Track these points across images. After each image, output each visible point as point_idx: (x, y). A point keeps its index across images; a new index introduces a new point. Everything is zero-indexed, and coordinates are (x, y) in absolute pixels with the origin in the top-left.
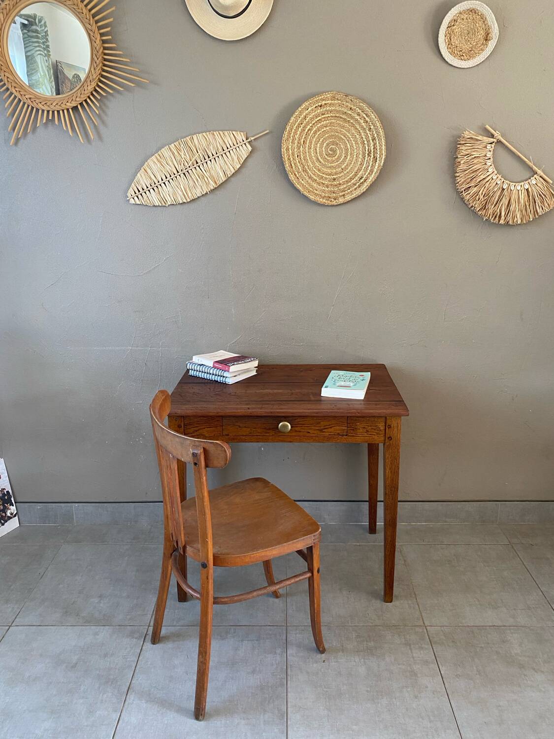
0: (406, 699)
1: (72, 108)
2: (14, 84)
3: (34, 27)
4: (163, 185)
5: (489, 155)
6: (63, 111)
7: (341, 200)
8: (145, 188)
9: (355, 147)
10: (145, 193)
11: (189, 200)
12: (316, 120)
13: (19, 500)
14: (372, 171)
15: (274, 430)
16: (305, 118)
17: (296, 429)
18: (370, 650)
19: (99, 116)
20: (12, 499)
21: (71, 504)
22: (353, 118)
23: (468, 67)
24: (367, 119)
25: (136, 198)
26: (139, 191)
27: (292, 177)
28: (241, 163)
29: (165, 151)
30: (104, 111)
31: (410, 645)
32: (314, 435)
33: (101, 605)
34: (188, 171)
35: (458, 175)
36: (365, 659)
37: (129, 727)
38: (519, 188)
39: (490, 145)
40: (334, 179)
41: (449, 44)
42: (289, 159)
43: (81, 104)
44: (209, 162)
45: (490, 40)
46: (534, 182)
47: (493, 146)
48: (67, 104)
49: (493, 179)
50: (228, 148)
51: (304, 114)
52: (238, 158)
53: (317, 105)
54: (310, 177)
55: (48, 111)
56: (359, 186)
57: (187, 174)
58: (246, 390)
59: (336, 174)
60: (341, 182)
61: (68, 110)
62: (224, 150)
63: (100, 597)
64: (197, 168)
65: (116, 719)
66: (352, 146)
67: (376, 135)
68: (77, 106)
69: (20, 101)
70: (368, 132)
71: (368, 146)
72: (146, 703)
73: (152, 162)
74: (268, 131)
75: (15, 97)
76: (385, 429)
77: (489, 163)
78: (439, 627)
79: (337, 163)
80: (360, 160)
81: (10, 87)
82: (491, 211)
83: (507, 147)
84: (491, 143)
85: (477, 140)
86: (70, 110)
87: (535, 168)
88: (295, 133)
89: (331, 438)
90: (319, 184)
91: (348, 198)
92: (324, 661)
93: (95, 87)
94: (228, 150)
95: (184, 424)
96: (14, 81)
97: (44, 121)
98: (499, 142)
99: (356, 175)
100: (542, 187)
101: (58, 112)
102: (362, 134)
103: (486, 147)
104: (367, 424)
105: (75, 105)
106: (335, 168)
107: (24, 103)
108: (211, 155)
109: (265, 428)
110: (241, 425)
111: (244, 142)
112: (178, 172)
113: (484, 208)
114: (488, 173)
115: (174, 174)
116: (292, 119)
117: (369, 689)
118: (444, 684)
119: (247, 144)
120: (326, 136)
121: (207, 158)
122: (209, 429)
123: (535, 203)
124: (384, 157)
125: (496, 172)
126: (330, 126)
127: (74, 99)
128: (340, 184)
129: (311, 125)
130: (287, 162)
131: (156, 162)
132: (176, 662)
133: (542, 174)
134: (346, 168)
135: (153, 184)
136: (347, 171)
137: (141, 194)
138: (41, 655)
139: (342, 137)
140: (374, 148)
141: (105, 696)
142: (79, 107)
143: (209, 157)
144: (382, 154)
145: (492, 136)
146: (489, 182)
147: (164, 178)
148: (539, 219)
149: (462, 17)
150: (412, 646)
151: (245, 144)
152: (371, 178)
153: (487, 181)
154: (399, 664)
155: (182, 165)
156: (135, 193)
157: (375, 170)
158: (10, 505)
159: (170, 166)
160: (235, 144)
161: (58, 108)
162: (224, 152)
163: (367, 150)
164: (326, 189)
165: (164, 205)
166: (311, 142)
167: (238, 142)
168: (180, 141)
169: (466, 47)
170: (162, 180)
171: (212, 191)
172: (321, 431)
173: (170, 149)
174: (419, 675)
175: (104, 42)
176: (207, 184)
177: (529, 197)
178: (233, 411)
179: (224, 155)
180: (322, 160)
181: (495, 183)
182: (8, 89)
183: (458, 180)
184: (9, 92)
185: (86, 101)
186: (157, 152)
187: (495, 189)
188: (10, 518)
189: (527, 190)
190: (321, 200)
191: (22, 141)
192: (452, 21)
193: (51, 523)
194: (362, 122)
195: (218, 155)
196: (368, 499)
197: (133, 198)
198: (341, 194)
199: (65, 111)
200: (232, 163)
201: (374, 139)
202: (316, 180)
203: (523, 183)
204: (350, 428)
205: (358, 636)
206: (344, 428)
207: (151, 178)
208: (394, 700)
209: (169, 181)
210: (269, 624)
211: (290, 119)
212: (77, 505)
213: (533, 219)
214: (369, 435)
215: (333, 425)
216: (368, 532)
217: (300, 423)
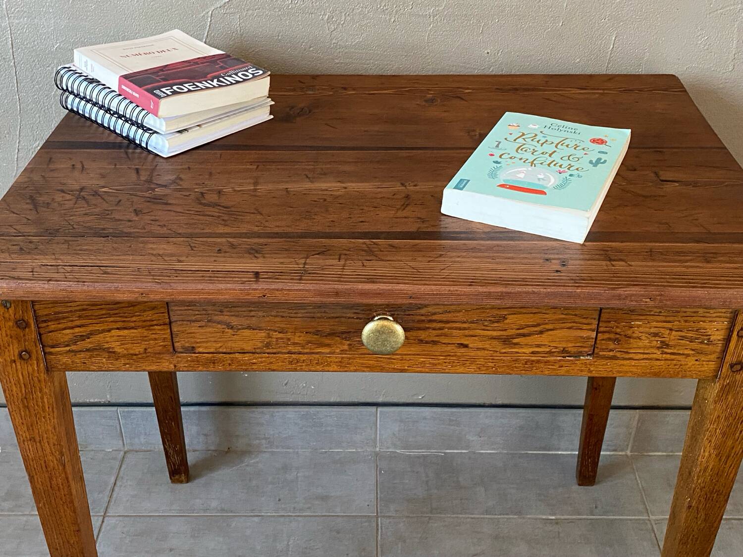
15: (345, 339)
17: (423, 335)
32: (479, 353)
58: (256, 183)
76: (728, 340)
89: (538, 362)
95: (36, 317)
104: (669, 325)
109: (317, 333)
110: (234, 321)
122: (122, 333)
172: (507, 341)
178: (200, 286)
204: (607, 336)
206: (585, 334)
214: (668, 356)
215: (547, 327)
216: (575, 481)
217: (434, 317)
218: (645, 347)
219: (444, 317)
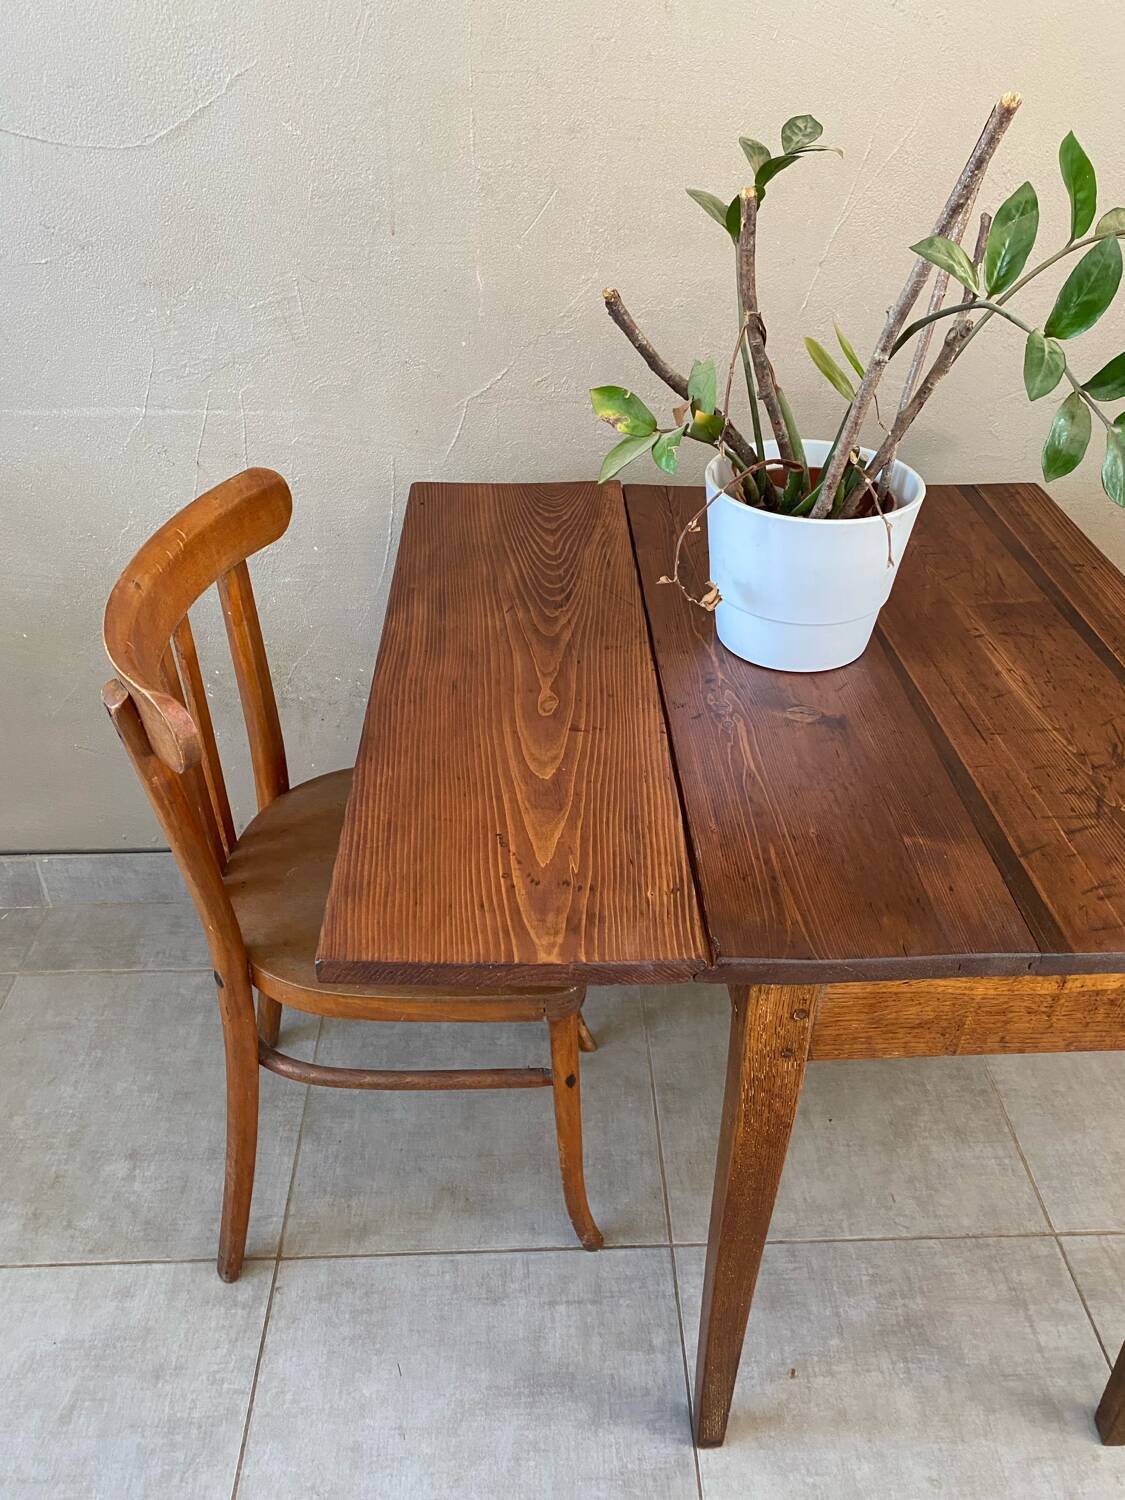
18: (917, 1327)
21: (29, 858)
31: (1025, 1306)
33: (137, 1186)
36: (905, 1360)
63: (131, 1157)
78: (1095, 1238)
92: (793, 1371)
117: (934, 1474)
132: (368, 1389)
205: (875, 1279)
212: (46, 859)
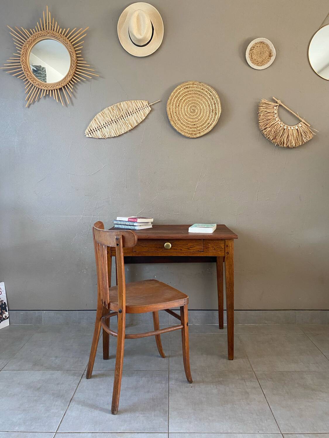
0: (242, 405)
1: (59, 89)
2: (30, 77)
3: (39, 72)
4: (104, 127)
5: (276, 112)
6: (54, 90)
7: (198, 135)
8: (95, 129)
9: (205, 108)
10: (94, 131)
11: (117, 135)
12: (185, 95)
13: (10, 309)
14: (214, 120)
15: (162, 249)
16: (179, 93)
17: (174, 248)
18: (220, 382)
19: (72, 93)
20: (7, 308)
21: (42, 311)
22: (204, 94)
23: (262, 69)
24: (211, 94)
25: (89, 134)
26: (91, 131)
27: (172, 123)
28: (146, 116)
29: (106, 111)
30: (75, 91)
31: (244, 380)
33: (57, 361)
34: (117, 121)
35: (260, 121)
36: (217, 386)
37: (71, 417)
38: (293, 128)
39: (276, 107)
40: (195, 125)
41: (251, 58)
42: (171, 114)
43: (64, 87)
44: (129, 116)
45: (272, 56)
46: (300, 125)
47: (277, 107)
48: (57, 87)
49: (278, 124)
50: (139, 109)
51: (179, 91)
52: (144, 114)
53: (185, 87)
54: (182, 123)
55: (47, 90)
56: (208, 128)
57: (117, 122)
59: (195, 122)
60: (198, 126)
61: (57, 90)
62: (136, 110)
63: (56, 357)
64: (123, 119)
65: (63, 414)
66: (203, 108)
67: (216, 102)
68: (62, 88)
69: (33, 85)
70: (212, 100)
71: (212, 107)
72: (82, 406)
73: (99, 116)
74: (160, 100)
75: (31, 83)
76: (225, 248)
77: (276, 116)
78: (262, 372)
79: (196, 116)
80: (208, 114)
81: (28, 79)
82: (278, 140)
83: (285, 108)
84: (276, 106)
85: (268, 104)
86: (58, 90)
87: (300, 118)
88: (174, 101)
89: (194, 253)
90: (186, 127)
91: (202, 134)
92: (192, 387)
93: (71, 79)
94: (139, 110)
96: (31, 76)
97: (44, 95)
98: (280, 105)
99: (206, 122)
100: (305, 128)
101: (52, 91)
102: (209, 101)
103: (274, 108)
104: (215, 245)
105: (61, 87)
106: (195, 119)
107: (35, 86)
108: (130, 112)
109: (157, 247)
111: (147, 106)
112: (112, 121)
113: (275, 138)
114: (276, 121)
115: (110, 122)
116: (172, 93)
117: (219, 400)
118: (266, 398)
119: (149, 107)
120: (190, 103)
121: (127, 114)
123: (302, 136)
124: (220, 112)
125: (280, 120)
126: (192, 97)
127: (60, 84)
128: (197, 127)
129: (182, 97)
130: (169, 115)
131: (101, 116)
132: (101, 387)
133: (304, 121)
134: (200, 119)
135: (99, 127)
136: (201, 120)
137: (92, 132)
138: (19, 384)
139: (199, 103)
140: (215, 108)
141: (57, 403)
142: (63, 88)
143: (129, 113)
144: (219, 111)
145: (277, 103)
146: (276, 126)
147: (105, 124)
148: (304, 145)
149: (257, 46)
150: (246, 380)
151: (148, 107)
152: (214, 123)
153: (276, 125)
154: (238, 389)
155: (115, 117)
156: (89, 132)
157: (216, 119)
158: (5, 311)
159: (108, 118)
160: (143, 107)
161: (52, 88)
162: (137, 111)
163: (211, 109)
164: (191, 130)
165: (104, 138)
166: (182, 106)
167: (144, 106)
168: (114, 105)
169: (260, 60)
170: (104, 125)
171: (130, 130)
172: (188, 249)
173: (108, 109)
174: (250, 394)
175: (77, 57)
176: (128, 127)
177: (298, 133)
179: (136, 112)
180: (188, 115)
181: (280, 126)
182: (27, 80)
183: (260, 124)
184: (28, 81)
185: (66, 85)
186: (102, 111)
187: (280, 129)
188: (4, 319)
189: (297, 129)
190: (188, 135)
191: (32, 105)
192: (252, 47)
193: (28, 323)
194: (208, 95)
195: (133, 112)
196: (218, 309)
197: (88, 134)
198: (198, 132)
199: (56, 90)
200: (141, 116)
201: (215, 104)
202: (185, 125)
203: (294, 126)
204: (205, 247)
205: (212, 376)
206: (201, 247)
207: (98, 124)
208: (235, 405)
209: (107, 126)
210: (158, 370)
211: (171, 94)
212: (45, 312)
213: (302, 145)
214: (216, 252)
215: (195, 246)
216: (219, 328)
217: (176, 244)
218: (211, 250)
219: (178, 244)
